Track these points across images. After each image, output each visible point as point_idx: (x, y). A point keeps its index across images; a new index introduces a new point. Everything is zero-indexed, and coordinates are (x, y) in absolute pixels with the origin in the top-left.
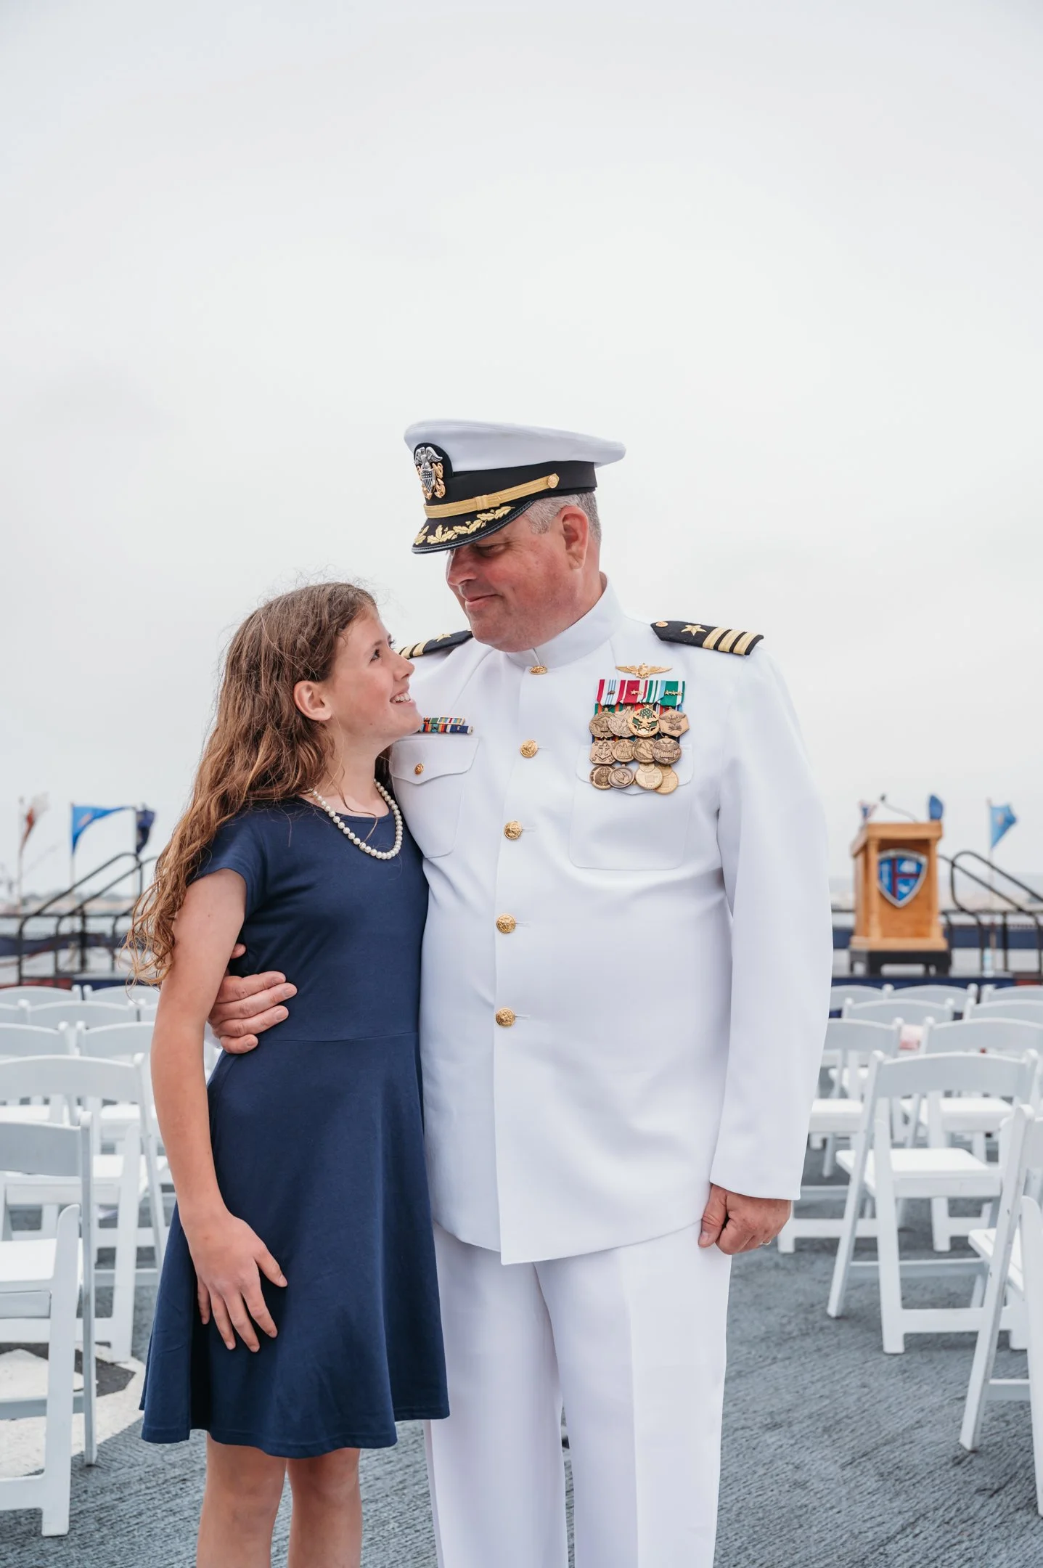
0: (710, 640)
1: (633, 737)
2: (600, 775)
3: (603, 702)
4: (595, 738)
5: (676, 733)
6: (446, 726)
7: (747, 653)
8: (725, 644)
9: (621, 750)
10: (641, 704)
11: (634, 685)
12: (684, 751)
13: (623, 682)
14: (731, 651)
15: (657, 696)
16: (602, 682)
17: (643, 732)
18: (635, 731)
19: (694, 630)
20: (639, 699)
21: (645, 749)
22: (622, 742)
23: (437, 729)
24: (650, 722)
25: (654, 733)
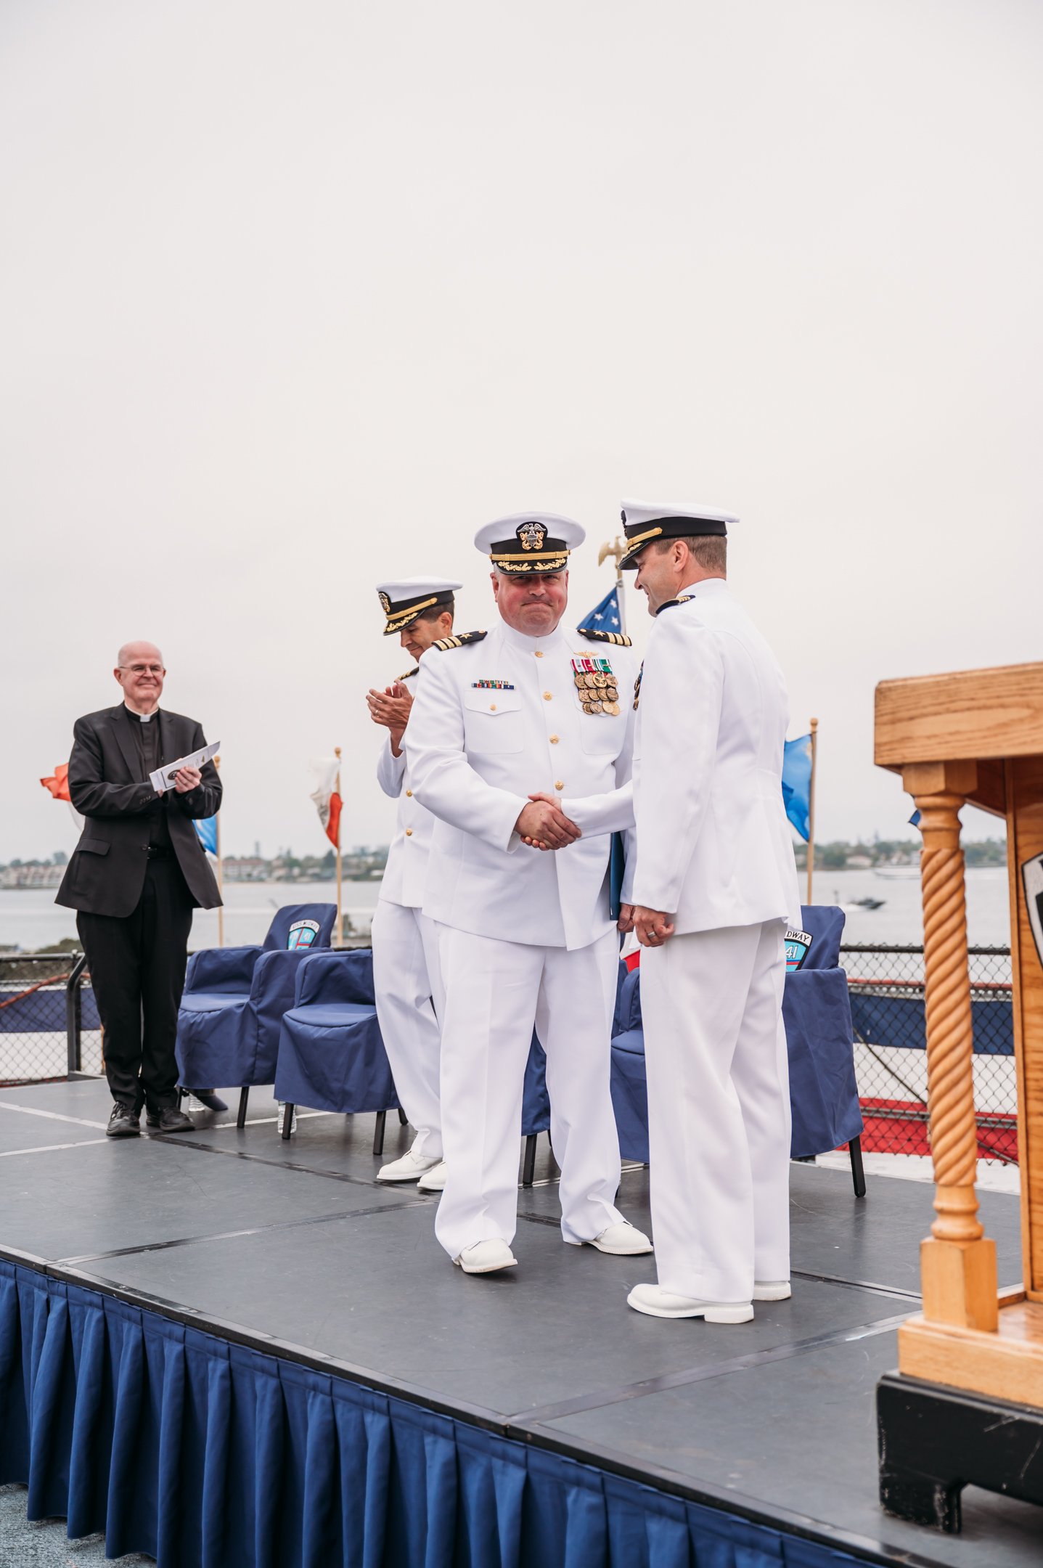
1: (597, 688)
2: (585, 707)
3: (577, 671)
4: (579, 689)
5: (613, 685)
6: (501, 685)
8: (620, 639)
9: (594, 694)
10: (595, 672)
11: (588, 662)
12: (618, 694)
13: (582, 661)
15: (601, 668)
16: (573, 660)
17: (601, 685)
18: (598, 685)
20: (593, 669)
21: (603, 693)
22: (593, 690)
23: (495, 686)
24: (601, 680)
25: (605, 686)
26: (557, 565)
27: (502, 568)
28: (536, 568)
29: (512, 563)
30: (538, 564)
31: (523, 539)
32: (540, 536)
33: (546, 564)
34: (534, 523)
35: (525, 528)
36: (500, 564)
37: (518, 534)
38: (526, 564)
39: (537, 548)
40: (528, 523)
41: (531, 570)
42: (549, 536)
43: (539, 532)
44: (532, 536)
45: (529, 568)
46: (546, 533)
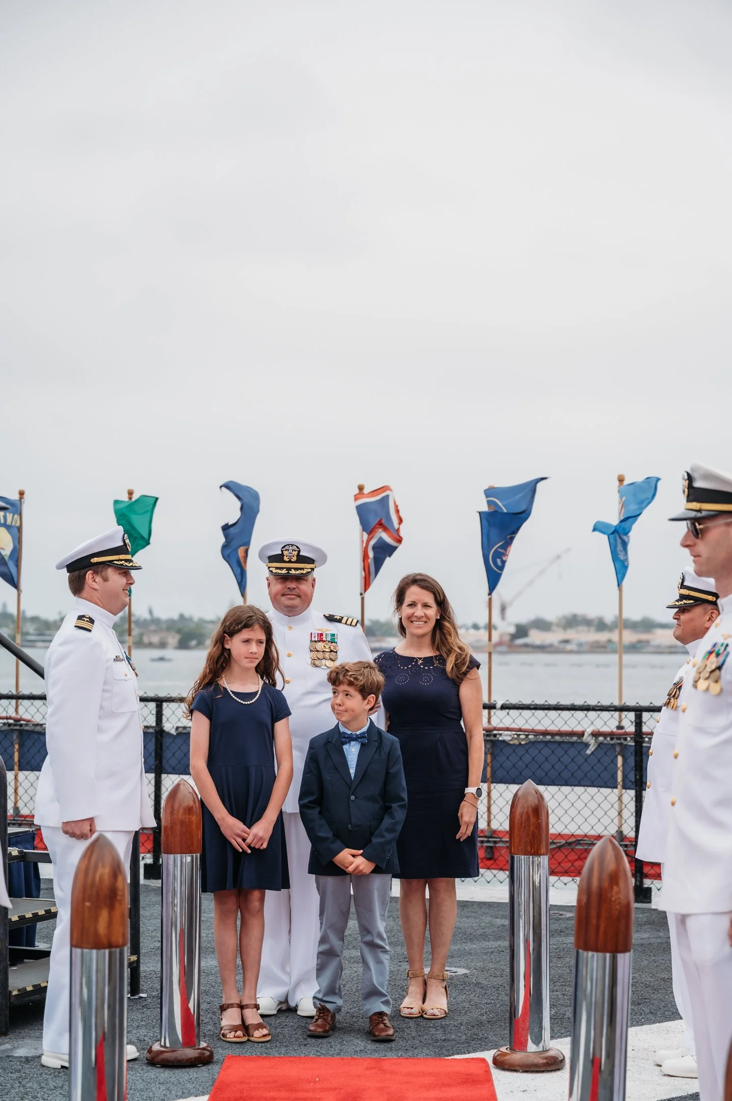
0: (344, 621)
1: (324, 651)
2: (314, 663)
3: (313, 640)
4: (311, 651)
5: (335, 651)
7: (356, 625)
8: (349, 622)
9: (320, 655)
10: (325, 641)
11: (321, 635)
12: (339, 657)
13: (318, 634)
14: (351, 625)
15: (329, 639)
16: (311, 633)
17: (327, 650)
18: (325, 650)
19: (338, 618)
20: (324, 639)
21: (327, 655)
22: (320, 652)
24: (327, 647)
25: (330, 650)
26: (304, 572)
27: (271, 571)
28: (290, 572)
29: (277, 568)
30: (292, 570)
31: (285, 554)
32: (296, 553)
33: (297, 570)
34: (292, 545)
35: (287, 548)
36: (270, 569)
37: (282, 551)
38: (285, 570)
39: (292, 560)
40: (288, 545)
41: (287, 573)
42: (301, 554)
43: (295, 551)
44: (290, 553)
45: (286, 572)
46: (299, 552)
